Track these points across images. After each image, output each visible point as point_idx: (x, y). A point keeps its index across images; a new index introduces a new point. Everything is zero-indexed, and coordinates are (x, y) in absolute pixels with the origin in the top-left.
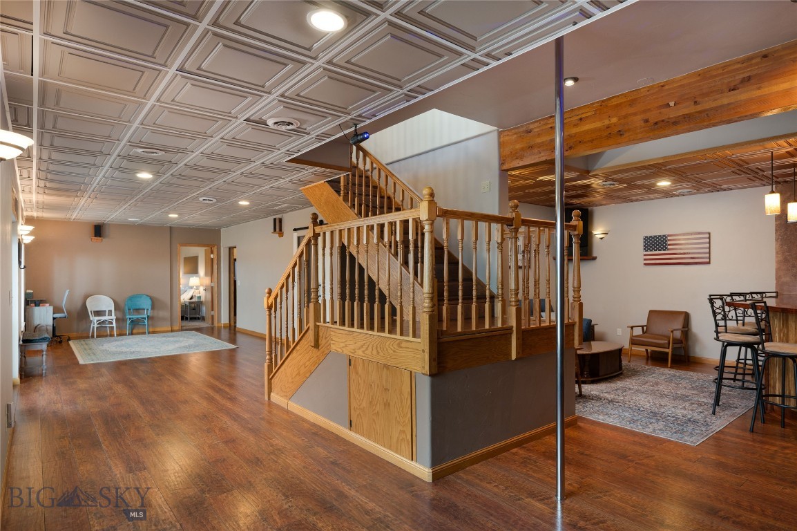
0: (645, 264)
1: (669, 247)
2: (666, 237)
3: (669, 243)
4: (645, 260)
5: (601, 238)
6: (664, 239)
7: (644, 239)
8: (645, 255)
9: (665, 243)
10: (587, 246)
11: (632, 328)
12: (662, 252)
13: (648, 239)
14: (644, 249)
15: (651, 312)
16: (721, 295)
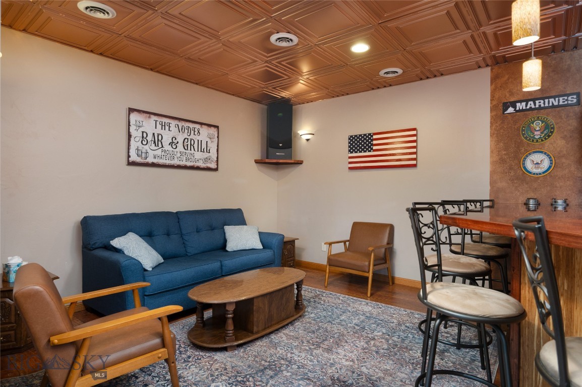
0: (350, 168)
1: (375, 148)
2: (372, 136)
3: (375, 142)
4: (350, 163)
5: (308, 140)
6: (370, 139)
7: (349, 139)
8: (350, 158)
9: (370, 143)
10: (291, 147)
11: (330, 244)
12: (367, 154)
13: (354, 138)
14: (349, 151)
15: (356, 225)
16: (431, 204)
